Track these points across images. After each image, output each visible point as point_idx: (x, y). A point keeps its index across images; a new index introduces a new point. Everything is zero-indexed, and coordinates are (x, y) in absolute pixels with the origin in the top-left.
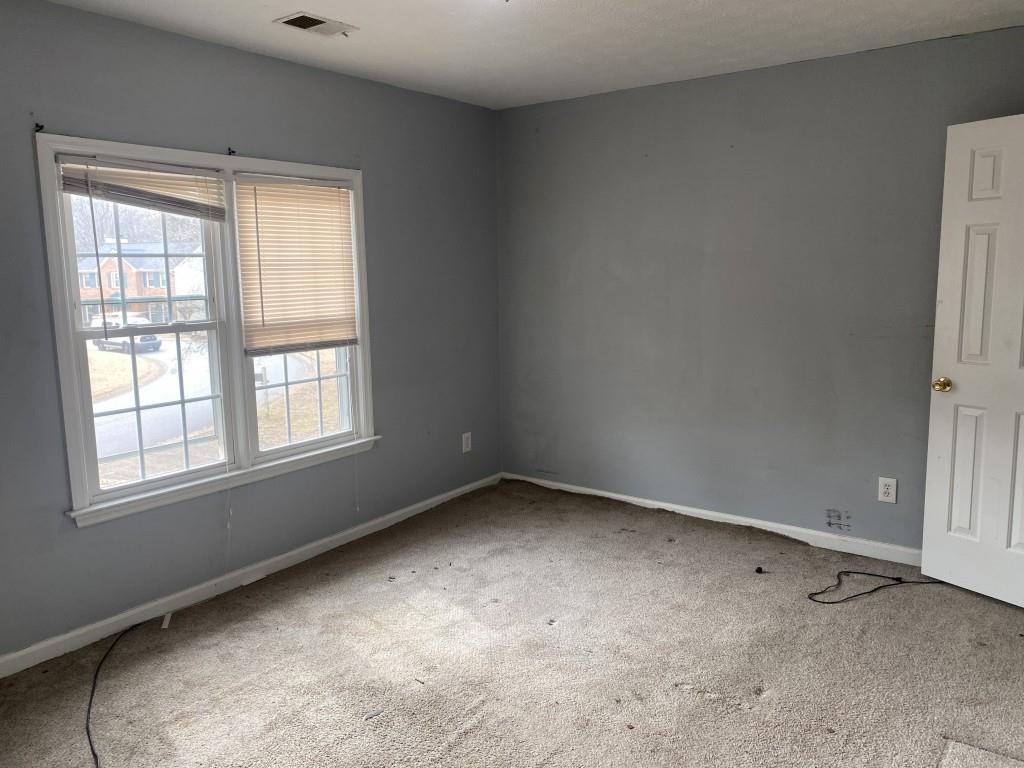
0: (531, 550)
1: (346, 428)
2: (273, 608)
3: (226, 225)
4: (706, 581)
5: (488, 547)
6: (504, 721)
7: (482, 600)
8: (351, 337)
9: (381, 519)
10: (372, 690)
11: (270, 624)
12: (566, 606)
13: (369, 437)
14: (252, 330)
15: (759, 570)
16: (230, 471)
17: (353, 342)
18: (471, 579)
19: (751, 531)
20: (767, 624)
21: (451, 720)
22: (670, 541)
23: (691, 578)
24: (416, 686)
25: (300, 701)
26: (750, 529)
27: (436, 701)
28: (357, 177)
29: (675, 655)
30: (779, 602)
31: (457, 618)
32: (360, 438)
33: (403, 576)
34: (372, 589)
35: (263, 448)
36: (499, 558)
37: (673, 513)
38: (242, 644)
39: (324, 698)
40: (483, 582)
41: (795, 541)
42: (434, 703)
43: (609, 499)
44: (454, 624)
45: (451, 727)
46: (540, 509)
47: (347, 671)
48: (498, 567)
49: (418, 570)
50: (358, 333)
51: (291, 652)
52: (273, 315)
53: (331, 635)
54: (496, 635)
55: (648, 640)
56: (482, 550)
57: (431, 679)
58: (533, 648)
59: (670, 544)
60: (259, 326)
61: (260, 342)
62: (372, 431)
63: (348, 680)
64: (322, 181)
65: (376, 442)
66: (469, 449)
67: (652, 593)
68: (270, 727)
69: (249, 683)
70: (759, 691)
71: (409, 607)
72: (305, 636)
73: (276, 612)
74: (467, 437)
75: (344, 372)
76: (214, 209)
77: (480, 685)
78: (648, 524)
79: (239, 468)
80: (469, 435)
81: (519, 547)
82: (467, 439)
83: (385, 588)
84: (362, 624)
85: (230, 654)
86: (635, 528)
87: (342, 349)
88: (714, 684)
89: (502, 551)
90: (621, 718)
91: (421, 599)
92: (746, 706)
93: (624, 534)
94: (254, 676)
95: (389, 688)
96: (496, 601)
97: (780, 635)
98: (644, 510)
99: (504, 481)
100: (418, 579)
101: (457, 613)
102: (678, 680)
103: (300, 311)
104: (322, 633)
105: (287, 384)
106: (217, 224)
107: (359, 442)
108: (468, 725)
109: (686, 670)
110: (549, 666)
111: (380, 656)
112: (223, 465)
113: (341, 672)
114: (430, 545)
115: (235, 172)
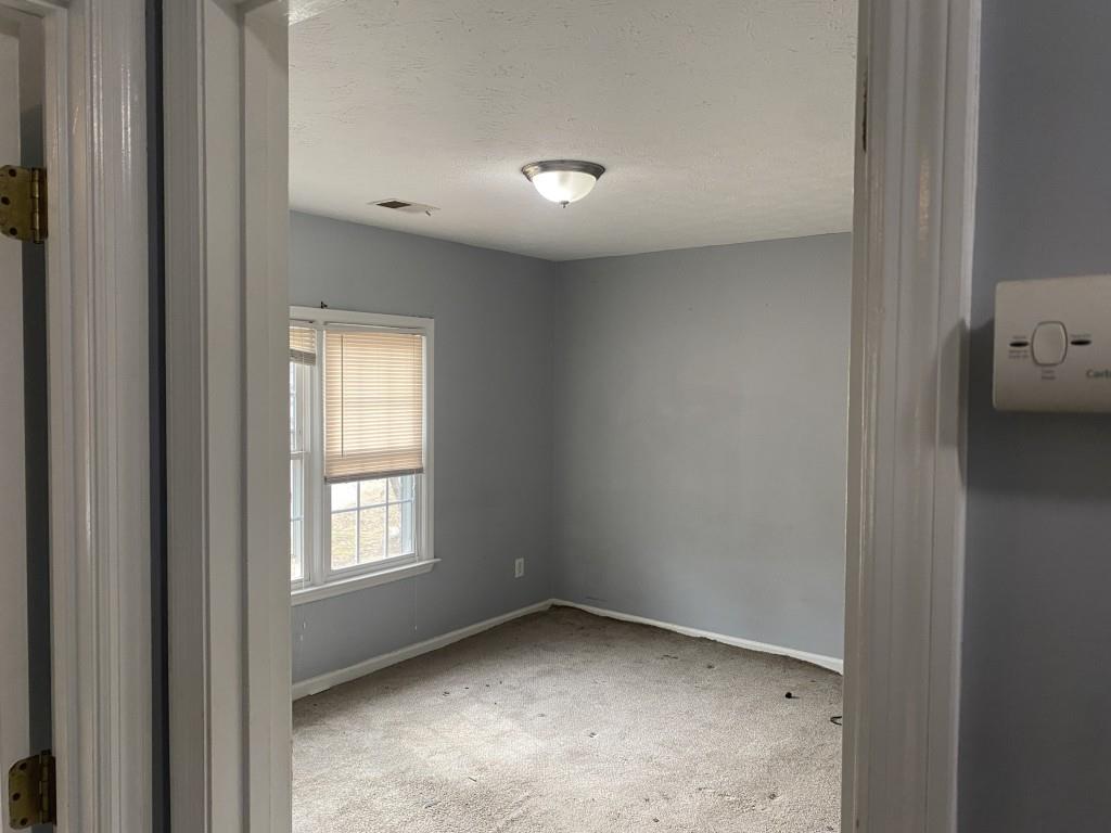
0: (577, 672)
1: (408, 550)
2: (340, 715)
3: (316, 368)
4: (738, 703)
5: (537, 669)
6: (547, 813)
7: (530, 715)
8: (419, 466)
9: (437, 639)
10: (430, 785)
11: (337, 728)
12: (606, 722)
13: (428, 559)
14: (333, 460)
15: (789, 696)
16: (307, 587)
17: (420, 471)
18: (519, 696)
19: (786, 660)
20: (788, 741)
21: (499, 810)
22: (710, 667)
23: (725, 701)
24: (470, 783)
25: (367, 792)
26: (786, 658)
27: (487, 796)
28: (430, 324)
29: (701, 766)
30: (803, 724)
31: (507, 728)
32: (420, 560)
33: (457, 692)
34: (429, 701)
35: (334, 568)
36: (547, 678)
37: (715, 641)
38: (313, 744)
39: (389, 790)
40: (531, 698)
41: (826, 670)
42: (485, 797)
43: (655, 627)
44: (503, 733)
45: (499, 816)
46: (588, 635)
47: (408, 769)
48: (545, 686)
49: (471, 686)
50: (424, 461)
51: (357, 752)
52: (351, 445)
53: (393, 740)
54: (540, 744)
55: (679, 752)
56: (532, 670)
57: (482, 777)
58: (574, 755)
59: (710, 670)
60: (338, 456)
61: (338, 471)
62: (432, 555)
63: (410, 776)
64: (401, 329)
65: (435, 564)
66: (521, 574)
67: (687, 713)
68: (343, 811)
69: (322, 776)
70: (773, 796)
71: (463, 718)
72: (368, 739)
73: (342, 718)
74: (519, 562)
75: (408, 498)
76: (307, 355)
77: (526, 784)
78: (690, 650)
79: (312, 585)
80: (522, 560)
81: (566, 669)
82: (520, 564)
83: (440, 701)
84: (420, 731)
85: (302, 752)
86: (677, 655)
87: (409, 477)
88: (734, 789)
89: (549, 673)
90: (648, 813)
91: (473, 711)
92: (759, 807)
93: (666, 661)
94: (325, 771)
95: (446, 783)
96: (543, 715)
97: (798, 752)
98: (688, 638)
99: (555, 607)
100: (471, 695)
101: (507, 724)
102: (701, 785)
103: (375, 443)
104: (385, 737)
105: (359, 509)
106: (308, 367)
107: (421, 563)
108: (514, 815)
109: (710, 778)
110: (589, 770)
111: (437, 758)
112: (300, 581)
113: (403, 769)
114: (482, 665)
115: (326, 323)
